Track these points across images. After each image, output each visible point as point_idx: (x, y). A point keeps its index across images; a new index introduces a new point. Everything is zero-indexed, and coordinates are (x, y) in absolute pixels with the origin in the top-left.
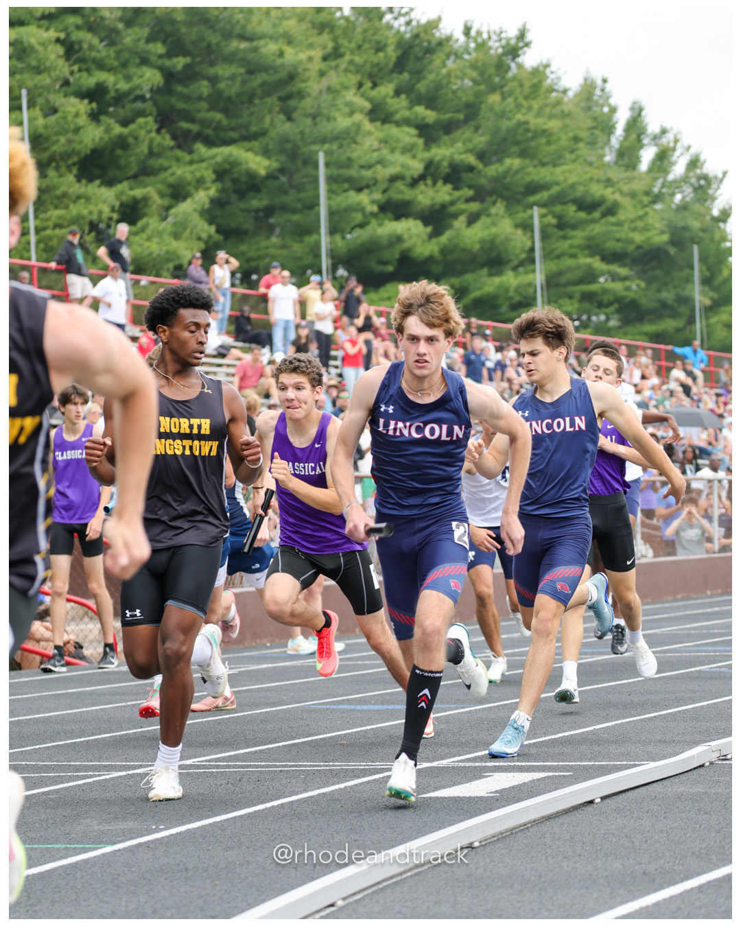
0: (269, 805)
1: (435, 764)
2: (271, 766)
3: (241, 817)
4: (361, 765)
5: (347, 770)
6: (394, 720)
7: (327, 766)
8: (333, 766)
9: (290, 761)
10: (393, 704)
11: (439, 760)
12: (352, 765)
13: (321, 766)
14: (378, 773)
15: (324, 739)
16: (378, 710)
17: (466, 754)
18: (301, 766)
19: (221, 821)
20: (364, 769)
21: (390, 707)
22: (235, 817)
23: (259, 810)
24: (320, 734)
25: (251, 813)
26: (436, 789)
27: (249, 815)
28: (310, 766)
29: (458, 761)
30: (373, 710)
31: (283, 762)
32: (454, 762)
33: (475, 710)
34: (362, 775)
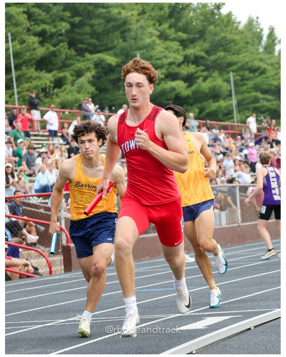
2: (108, 319)
3: (90, 344)
4: (148, 317)
5: (142, 319)
6: (167, 295)
9: (117, 317)
10: (167, 288)
12: (145, 317)
14: (155, 320)
16: (160, 291)
17: (196, 309)
18: (121, 318)
19: (80, 346)
20: (149, 319)
21: (166, 289)
22: (87, 344)
23: (99, 340)
25: (95, 342)
27: (93, 343)
29: (192, 313)
30: (158, 291)
31: (114, 317)
32: (190, 313)
33: (203, 289)
34: (148, 321)
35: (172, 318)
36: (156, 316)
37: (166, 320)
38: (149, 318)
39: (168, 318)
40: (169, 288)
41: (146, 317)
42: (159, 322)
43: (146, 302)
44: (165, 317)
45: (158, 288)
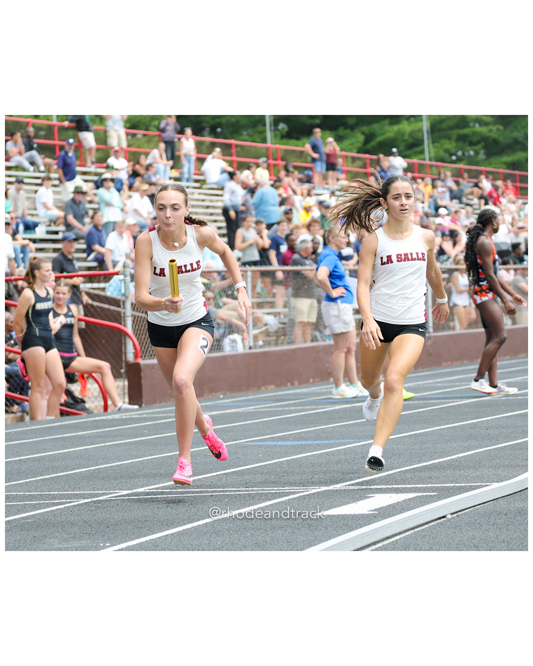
0: (195, 524)
1: (331, 488)
2: (203, 492)
3: (172, 534)
4: (273, 490)
5: (262, 494)
6: (305, 453)
7: (247, 491)
8: (252, 490)
9: (219, 488)
10: (306, 440)
11: (334, 484)
12: (267, 490)
13: (242, 491)
14: (285, 496)
15: (249, 469)
16: (294, 445)
17: (356, 479)
18: (227, 491)
20: (274, 493)
21: (304, 443)
22: (167, 535)
23: (187, 529)
24: (246, 465)
25: (181, 531)
26: (329, 508)
27: (179, 533)
28: (234, 491)
29: (349, 485)
30: (290, 445)
31: (214, 488)
32: (346, 486)
33: (368, 443)
34: (273, 497)
35: (315, 493)
36: (286, 488)
37: (304, 497)
38: (275, 491)
39: (308, 493)
40: (310, 440)
41: (269, 490)
42: (292, 499)
43: (268, 464)
44: (302, 492)
45: (289, 440)
